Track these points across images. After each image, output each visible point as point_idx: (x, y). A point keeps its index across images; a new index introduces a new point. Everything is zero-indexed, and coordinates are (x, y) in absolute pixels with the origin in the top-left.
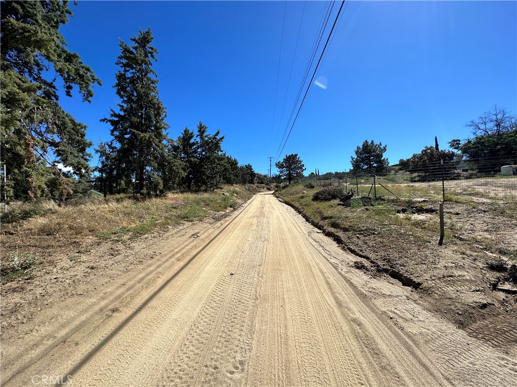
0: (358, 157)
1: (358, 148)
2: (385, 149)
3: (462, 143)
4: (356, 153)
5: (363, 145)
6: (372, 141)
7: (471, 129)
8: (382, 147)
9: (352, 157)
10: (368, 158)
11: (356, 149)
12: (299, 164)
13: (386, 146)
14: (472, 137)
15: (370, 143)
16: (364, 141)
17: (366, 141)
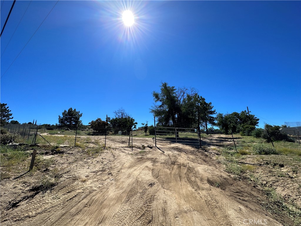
0: (64, 117)
1: (65, 111)
2: (81, 115)
3: (111, 119)
4: (63, 114)
5: (69, 110)
6: (75, 109)
7: (115, 114)
8: (80, 114)
9: (59, 116)
10: (71, 118)
11: (63, 112)
12: (6, 112)
13: (82, 114)
14: (115, 118)
15: (73, 110)
16: (70, 108)
17: (71, 108)
